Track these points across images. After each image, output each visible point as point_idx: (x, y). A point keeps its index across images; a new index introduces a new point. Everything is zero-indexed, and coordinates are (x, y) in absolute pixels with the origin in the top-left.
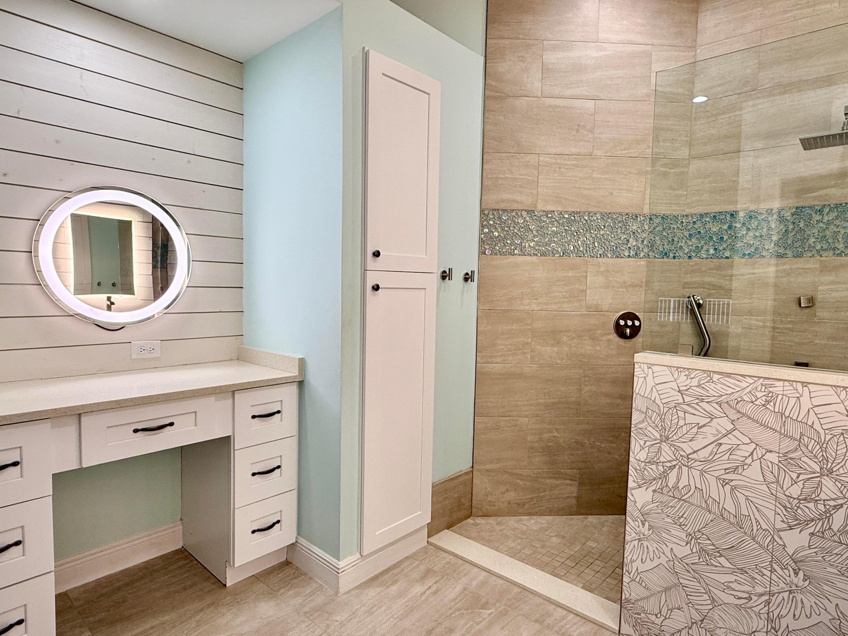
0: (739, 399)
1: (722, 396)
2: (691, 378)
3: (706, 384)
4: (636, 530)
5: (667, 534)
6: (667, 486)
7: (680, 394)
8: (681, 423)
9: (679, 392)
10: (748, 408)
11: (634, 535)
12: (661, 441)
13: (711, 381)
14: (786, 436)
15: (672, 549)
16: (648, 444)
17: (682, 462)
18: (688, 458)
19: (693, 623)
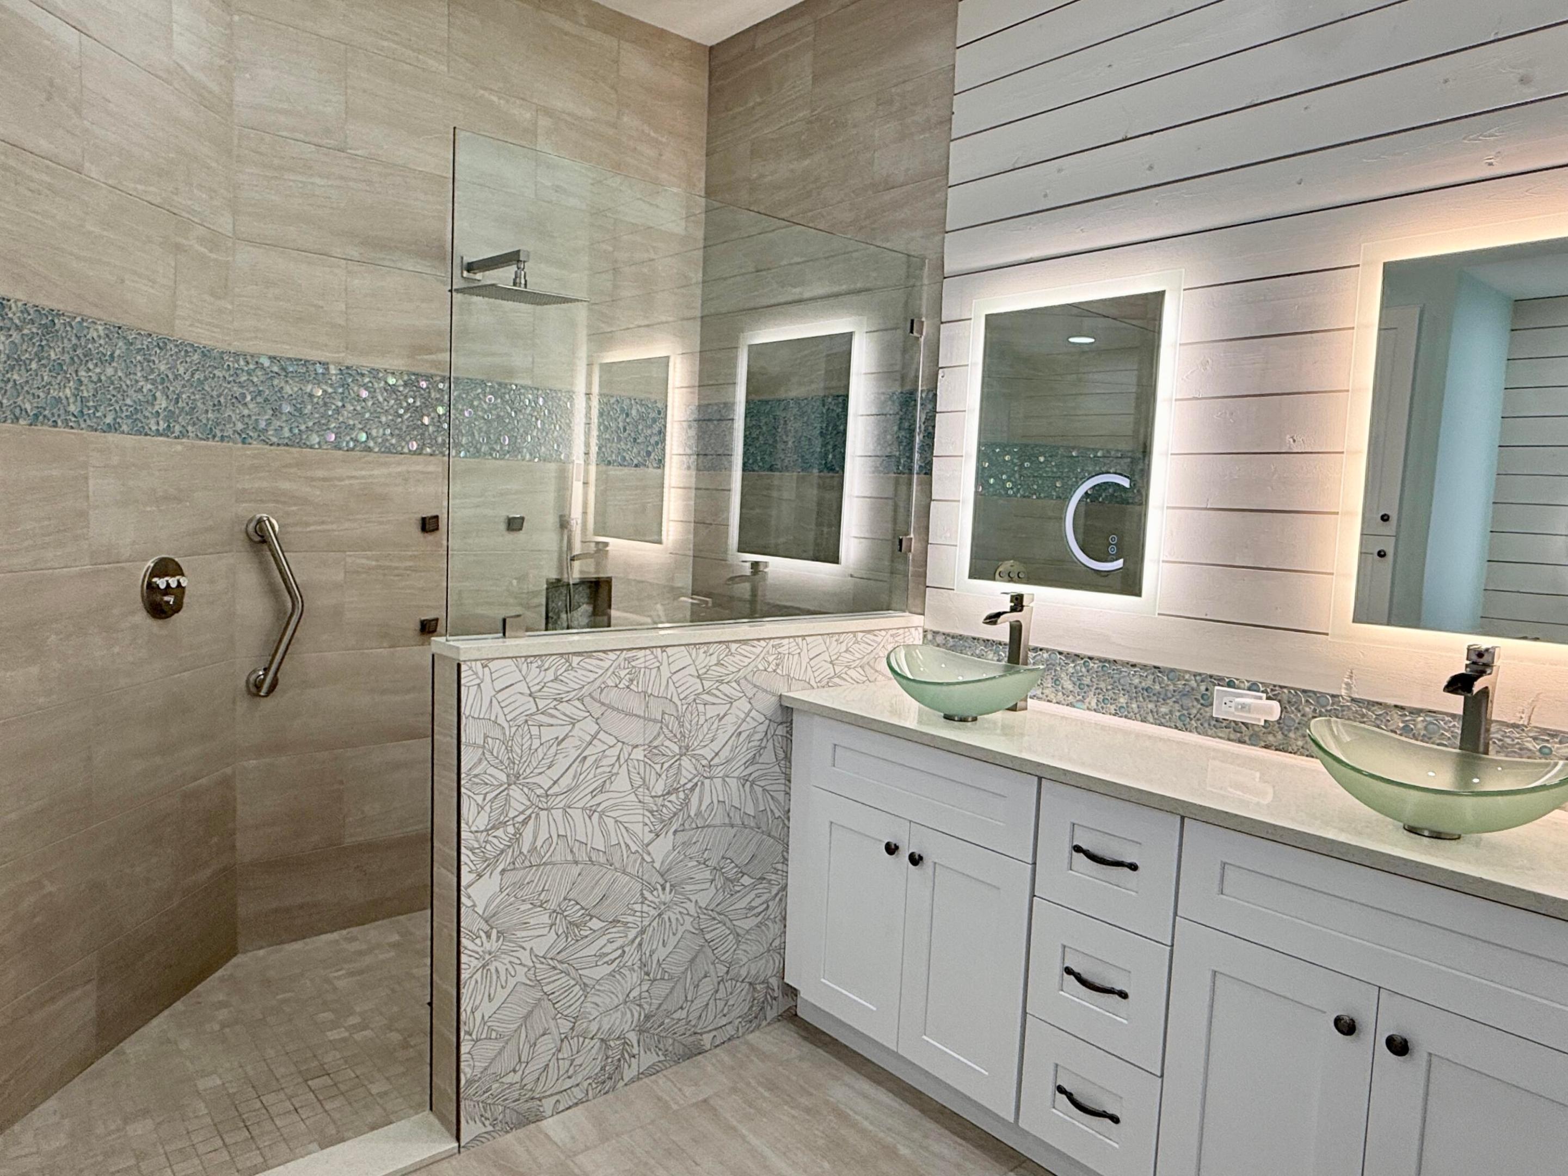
0: (603, 686)
1: (583, 686)
2: (546, 670)
3: (565, 674)
4: (477, 953)
5: (524, 929)
6: (521, 853)
7: (531, 699)
8: (536, 743)
9: (530, 695)
10: (611, 696)
11: (474, 963)
12: (509, 785)
13: (571, 668)
14: (650, 720)
15: (531, 949)
16: (489, 797)
17: (540, 806)
18: (547, 796)
19: (562, 1041)
